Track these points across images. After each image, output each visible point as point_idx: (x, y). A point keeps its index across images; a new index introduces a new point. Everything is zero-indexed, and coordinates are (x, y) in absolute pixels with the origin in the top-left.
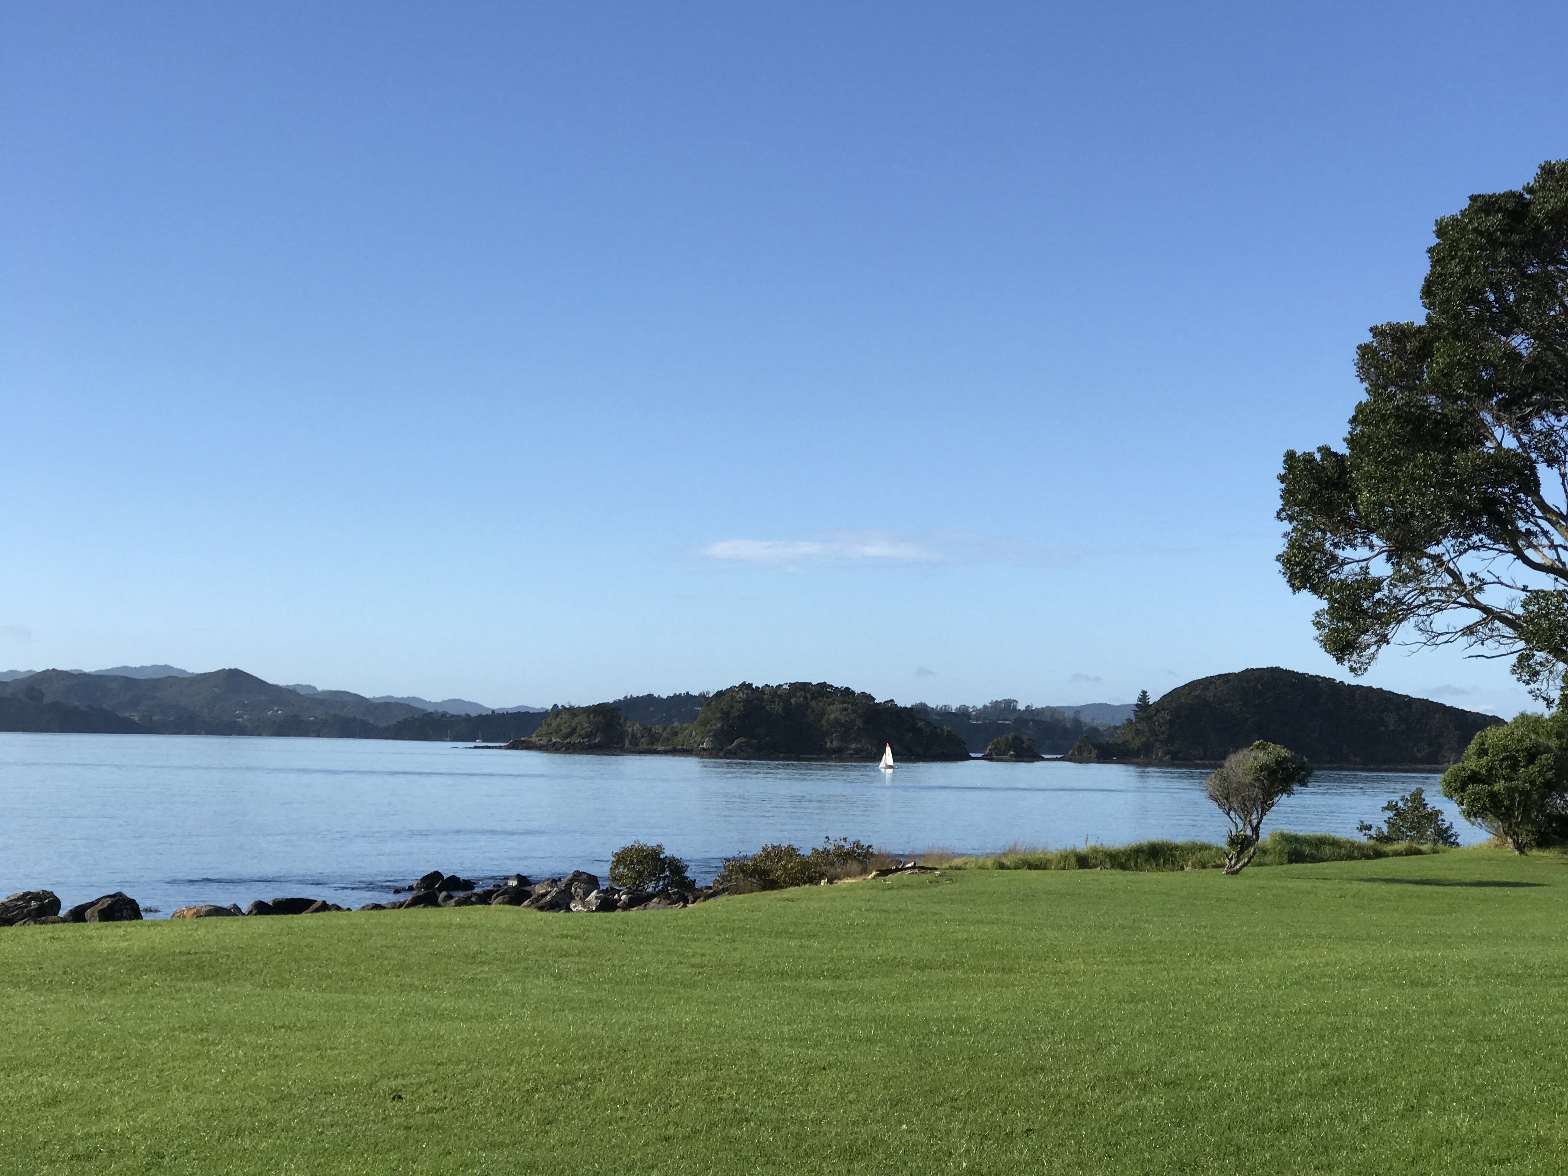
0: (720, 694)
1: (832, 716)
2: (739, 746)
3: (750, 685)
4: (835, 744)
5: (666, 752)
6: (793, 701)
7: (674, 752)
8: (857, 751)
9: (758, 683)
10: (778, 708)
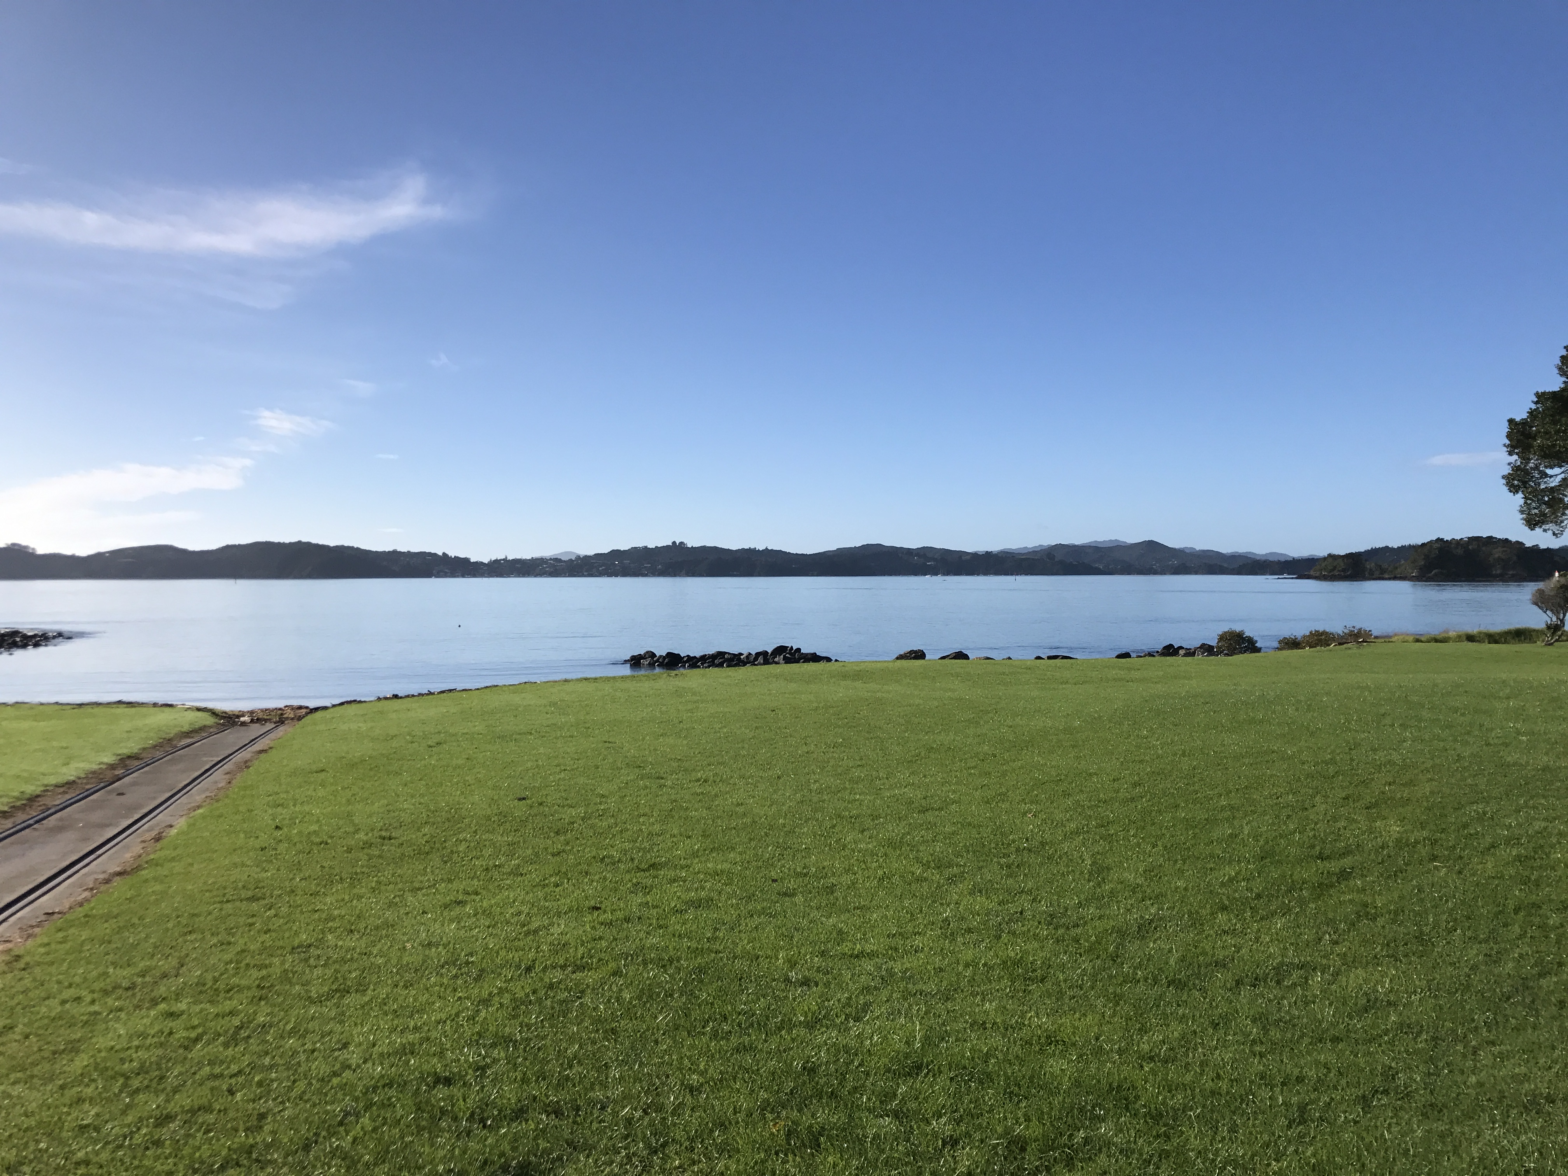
0: (1423, 544)
1: (1497, 556)
2: (1436, 575)
3: (1442, 539)
4: (1499, 572)
5: (1389, 579)
6: (1470, 547)
7: (1395, 578)
8: (1513, 576)
9: (1447, 537)
10: (1460, 551)
